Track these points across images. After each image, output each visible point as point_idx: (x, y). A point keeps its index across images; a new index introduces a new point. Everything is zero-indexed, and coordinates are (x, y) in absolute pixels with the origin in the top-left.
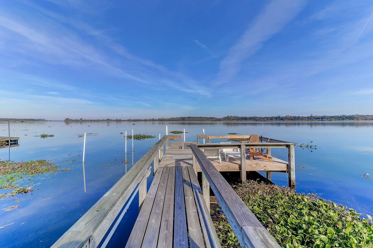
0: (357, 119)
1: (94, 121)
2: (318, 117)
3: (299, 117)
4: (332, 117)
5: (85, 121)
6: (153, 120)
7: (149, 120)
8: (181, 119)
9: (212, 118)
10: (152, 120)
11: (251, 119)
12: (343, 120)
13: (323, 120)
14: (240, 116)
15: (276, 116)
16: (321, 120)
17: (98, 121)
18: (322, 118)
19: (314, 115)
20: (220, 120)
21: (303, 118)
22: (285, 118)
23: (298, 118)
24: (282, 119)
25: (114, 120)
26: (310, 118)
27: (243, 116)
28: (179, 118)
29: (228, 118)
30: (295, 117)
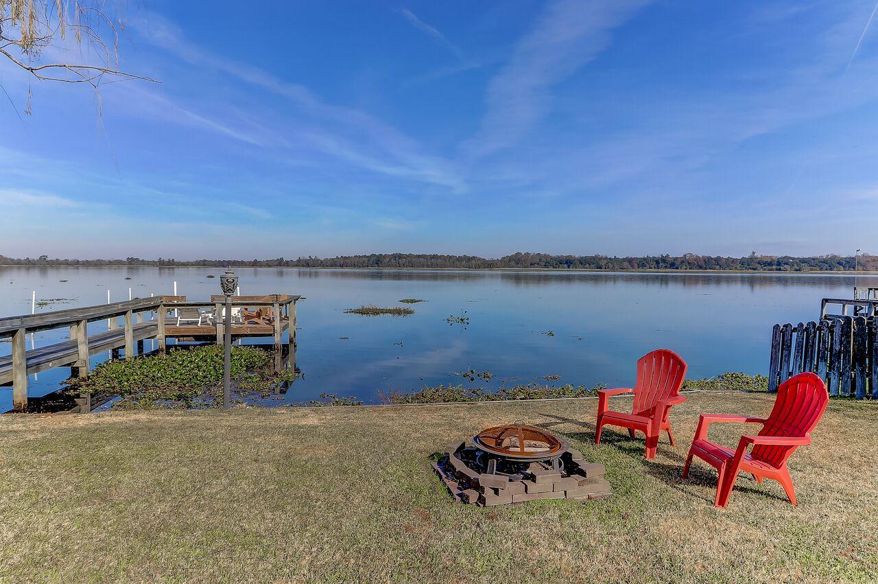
0: (865, 268)
1: (87, 264)
2: (769, 260)
3: (718, 260)
4: (803, 261)
5: (57, 264)
6: (280, 263)
7: (268, 264)
8: (369, 261)
9: (469, 259)
10: (276, 263)
11: (584, 262)
12: (831, 269)
13: (780, 270)
14: (554, 254)
15: (657, 255)
16: (777, 270)
17: (98, 264)
18: (779, 264)
19: (758, 255)
20: (490, 265)
21: (729, 263)
22: (682, 262)
23: (717, 263)
24: (672, 264)
25: (152, 264)
26: (750, 263)
27: (564, 253)
28: (365, 256)
29: (517, 260)
30: (710, 258)
